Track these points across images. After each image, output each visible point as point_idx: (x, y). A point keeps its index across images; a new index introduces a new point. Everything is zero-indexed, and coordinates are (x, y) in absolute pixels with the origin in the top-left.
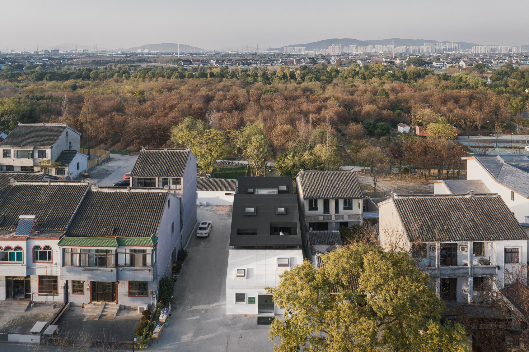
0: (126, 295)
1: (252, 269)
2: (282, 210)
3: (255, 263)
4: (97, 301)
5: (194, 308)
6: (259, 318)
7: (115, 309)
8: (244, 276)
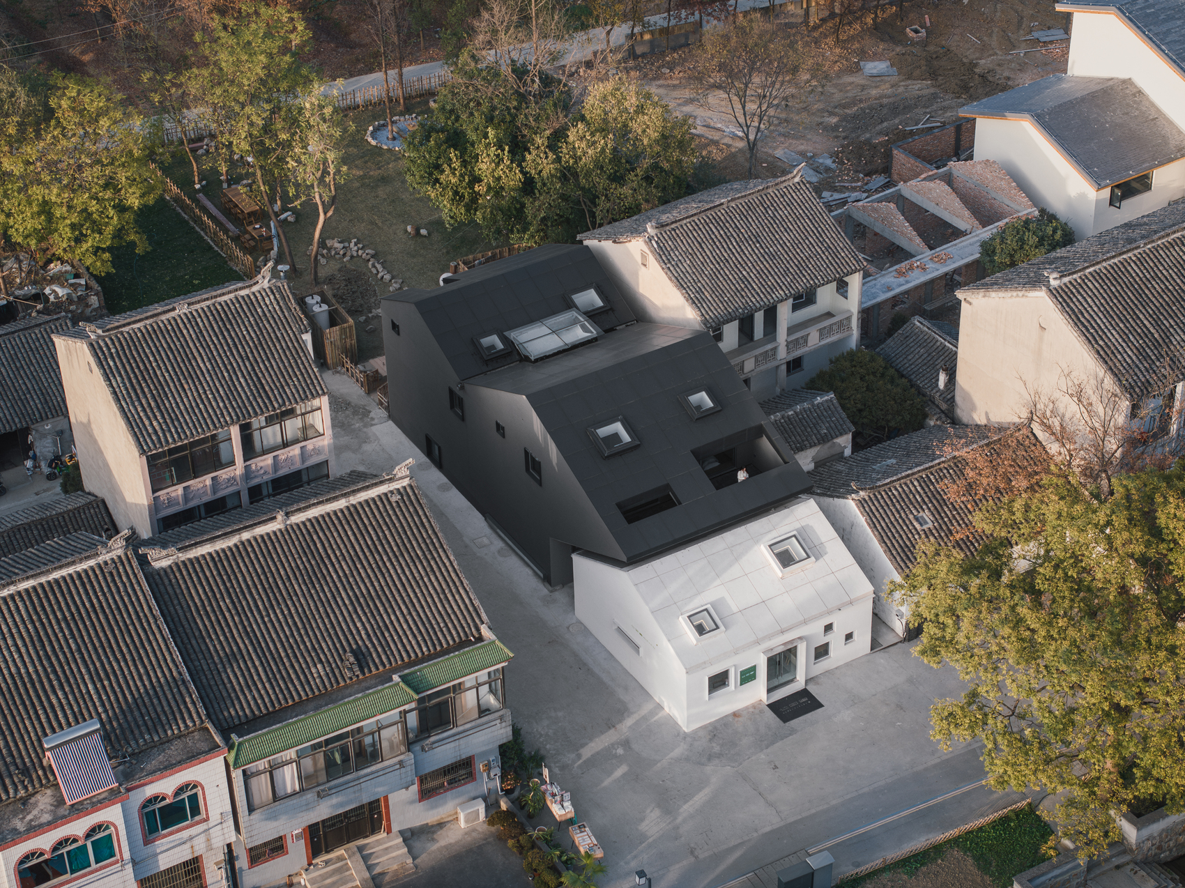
0: (412, 802)
1: (722, 599)
2: (703, 399)
3: (718, 582)
4: (327, 852)
5: (587, 752)
6: (774, 707)
7: (397, 847)
8: (717, 627)
